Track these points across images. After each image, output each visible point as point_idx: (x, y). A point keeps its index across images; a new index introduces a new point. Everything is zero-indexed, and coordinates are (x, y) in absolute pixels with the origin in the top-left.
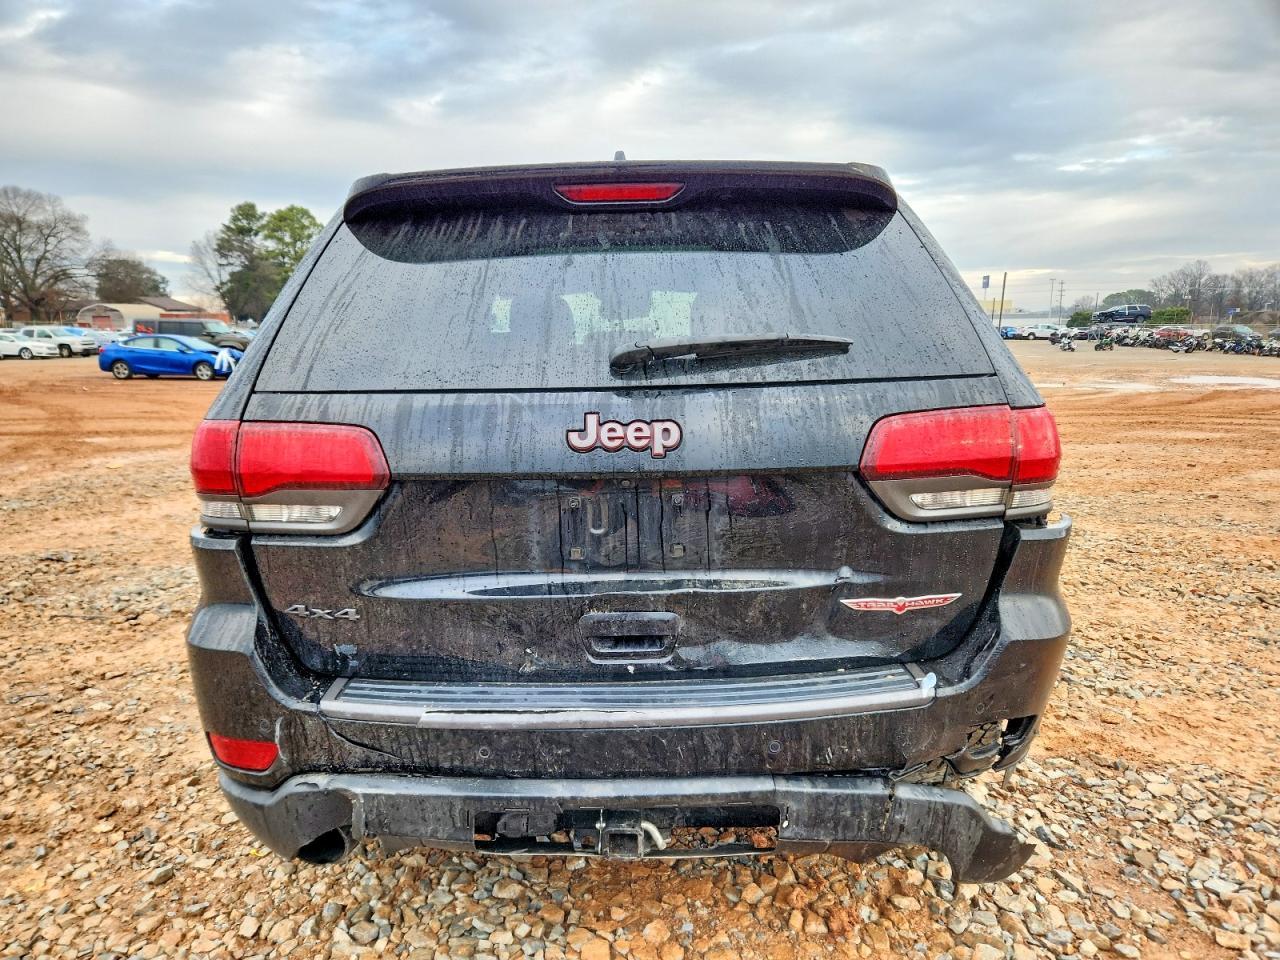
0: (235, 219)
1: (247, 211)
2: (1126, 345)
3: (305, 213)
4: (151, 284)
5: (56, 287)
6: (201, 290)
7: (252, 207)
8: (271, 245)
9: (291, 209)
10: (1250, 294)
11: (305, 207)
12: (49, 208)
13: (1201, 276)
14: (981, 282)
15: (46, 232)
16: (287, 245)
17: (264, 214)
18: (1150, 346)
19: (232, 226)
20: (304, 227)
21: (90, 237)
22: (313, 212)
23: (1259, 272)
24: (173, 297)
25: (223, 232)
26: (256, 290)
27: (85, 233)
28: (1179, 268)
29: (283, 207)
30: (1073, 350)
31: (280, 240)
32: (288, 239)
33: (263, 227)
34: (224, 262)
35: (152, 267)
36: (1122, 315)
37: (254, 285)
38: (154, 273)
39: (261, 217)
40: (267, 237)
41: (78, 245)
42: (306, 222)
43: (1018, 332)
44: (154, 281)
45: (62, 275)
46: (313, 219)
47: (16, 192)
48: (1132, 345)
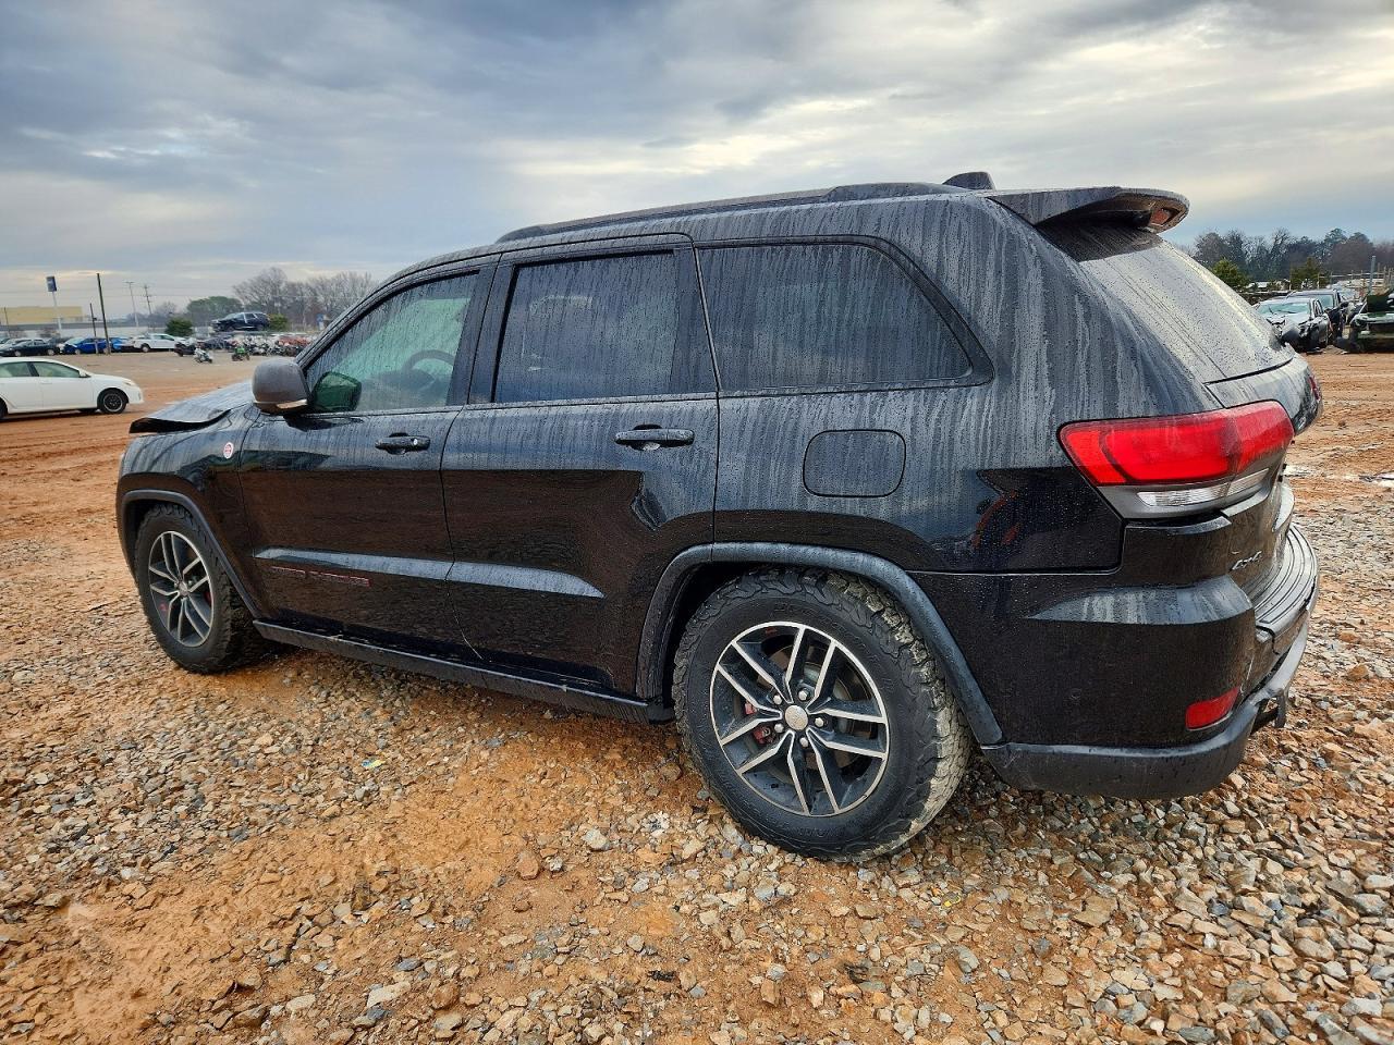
2: (258, 354)
10: (326, 301)
13: (279, 283)
14: (45, 284)
18: (282, 354)
23: (328, 281)
28: (257, 275)
30: (210, 361)
36: (242, 323)
43: (128, 343)
48: (264, 354)
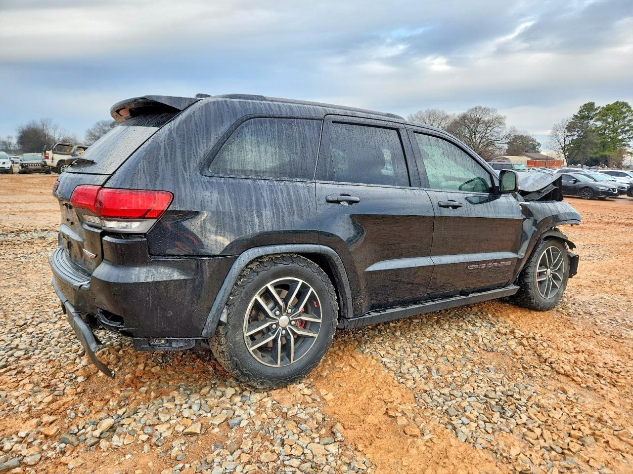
0: (580, 112)
1: (589, 107)
3: (625, 105)
4: (532, 146)
5: (487, 149)
6: (553, 148)
7: (592, 104)
8: (599, 124)
9: (616, 103)
11: (625, 101)
12: (491, 114)
15: (488, 124)
16: (609, 123)
17: (599, 108)
19: (579, 115)
20: (622, 113)
21: (506, 126)
22: (630, 104)
24: (542, 153)
25: (573, 119)
26: (584, 148)
27: (505, 124)
29: (611, 102)
31: (605, 121)
32: (610, 120)
33: (596, 114)
34: (569, 134)
35: (534, 138)
37: (583, 145)
38: (535, 141)
39: (597, 109)
40: (597, 120)
41: (500, 130)
42: (624, 110)
44: (534, 145)
45: (492, 143)
46: (630, 107)
47: (480, 108)
